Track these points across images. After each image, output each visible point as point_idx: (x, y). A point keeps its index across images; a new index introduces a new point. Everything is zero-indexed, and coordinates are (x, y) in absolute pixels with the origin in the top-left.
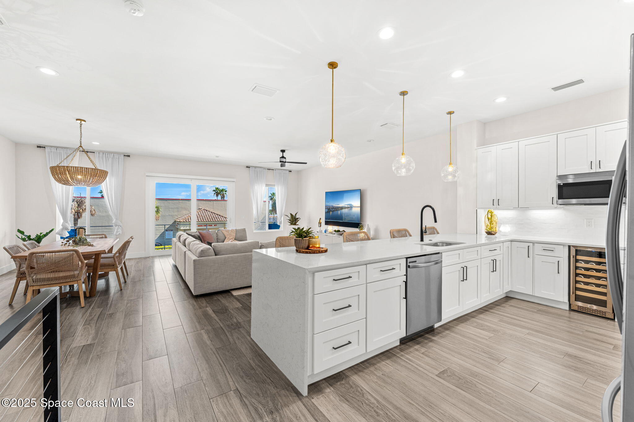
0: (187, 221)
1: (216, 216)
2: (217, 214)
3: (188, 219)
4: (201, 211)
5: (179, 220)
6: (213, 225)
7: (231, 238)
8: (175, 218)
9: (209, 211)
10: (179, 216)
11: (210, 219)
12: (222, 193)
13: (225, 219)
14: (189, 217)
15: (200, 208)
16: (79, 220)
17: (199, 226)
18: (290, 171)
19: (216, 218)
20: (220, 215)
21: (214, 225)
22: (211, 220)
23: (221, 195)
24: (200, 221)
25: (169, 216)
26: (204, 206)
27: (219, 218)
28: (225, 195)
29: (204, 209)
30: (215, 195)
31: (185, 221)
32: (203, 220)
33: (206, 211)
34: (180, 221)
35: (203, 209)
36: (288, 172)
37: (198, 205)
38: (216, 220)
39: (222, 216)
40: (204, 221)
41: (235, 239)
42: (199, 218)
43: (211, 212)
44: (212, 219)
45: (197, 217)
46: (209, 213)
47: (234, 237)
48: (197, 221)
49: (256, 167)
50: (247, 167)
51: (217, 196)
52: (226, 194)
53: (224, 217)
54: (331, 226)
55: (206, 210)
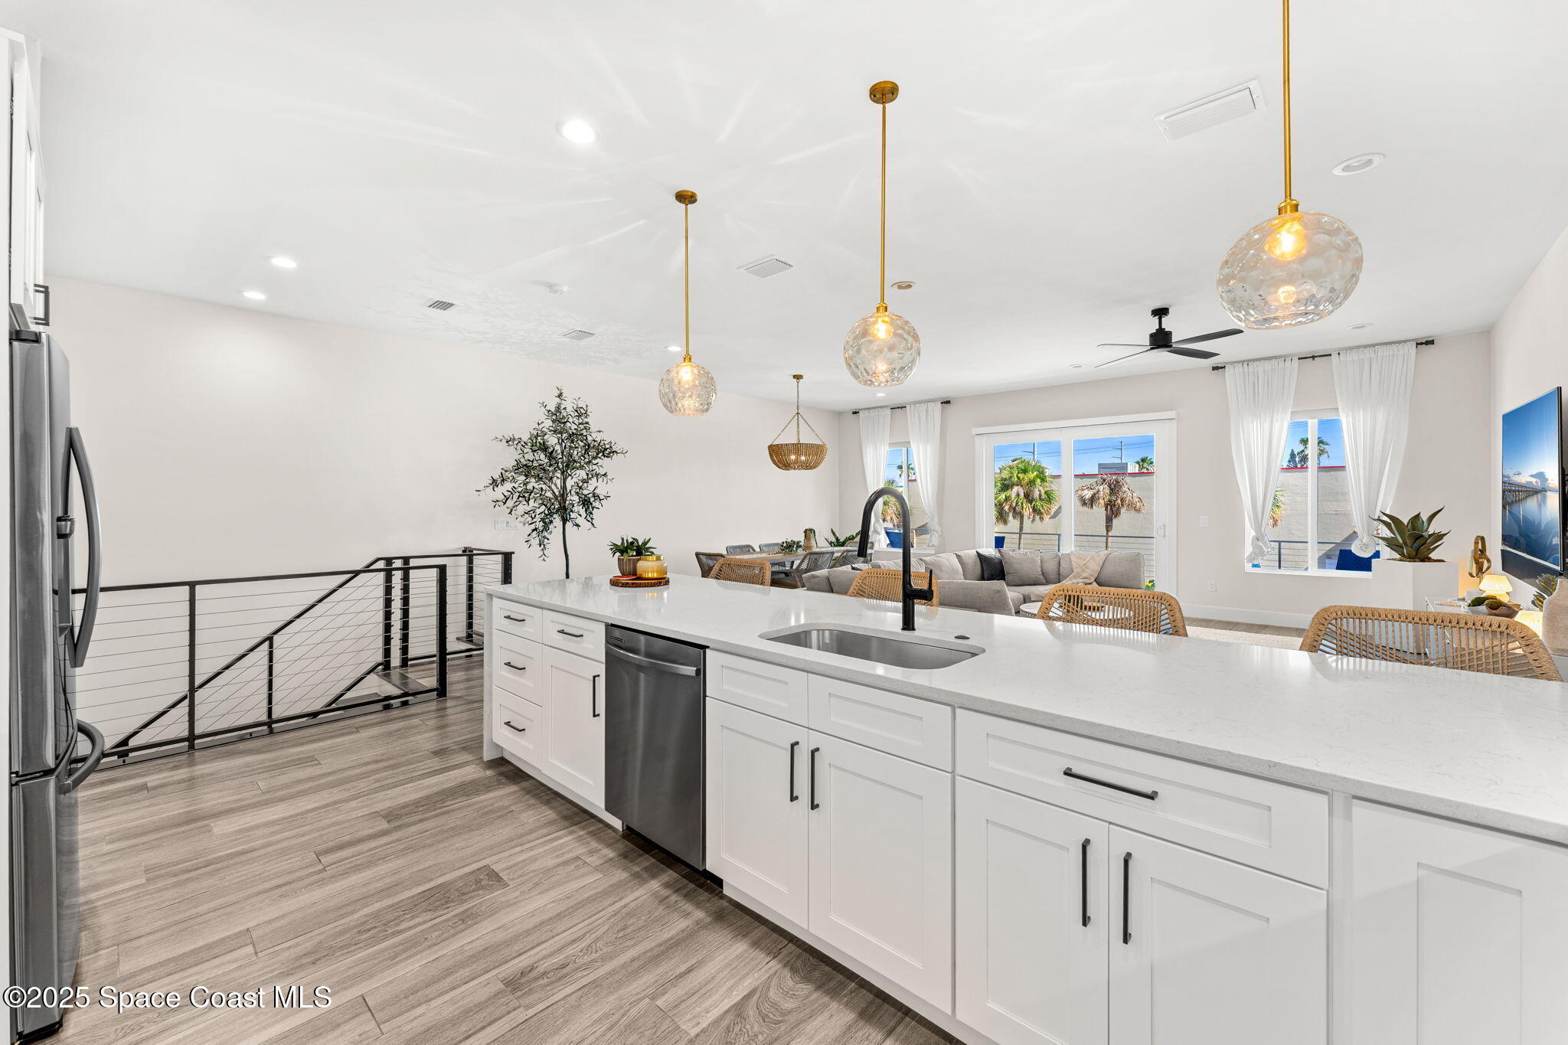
16: (1115, 521)
18: (1428, 343)
50: (1215, 368)
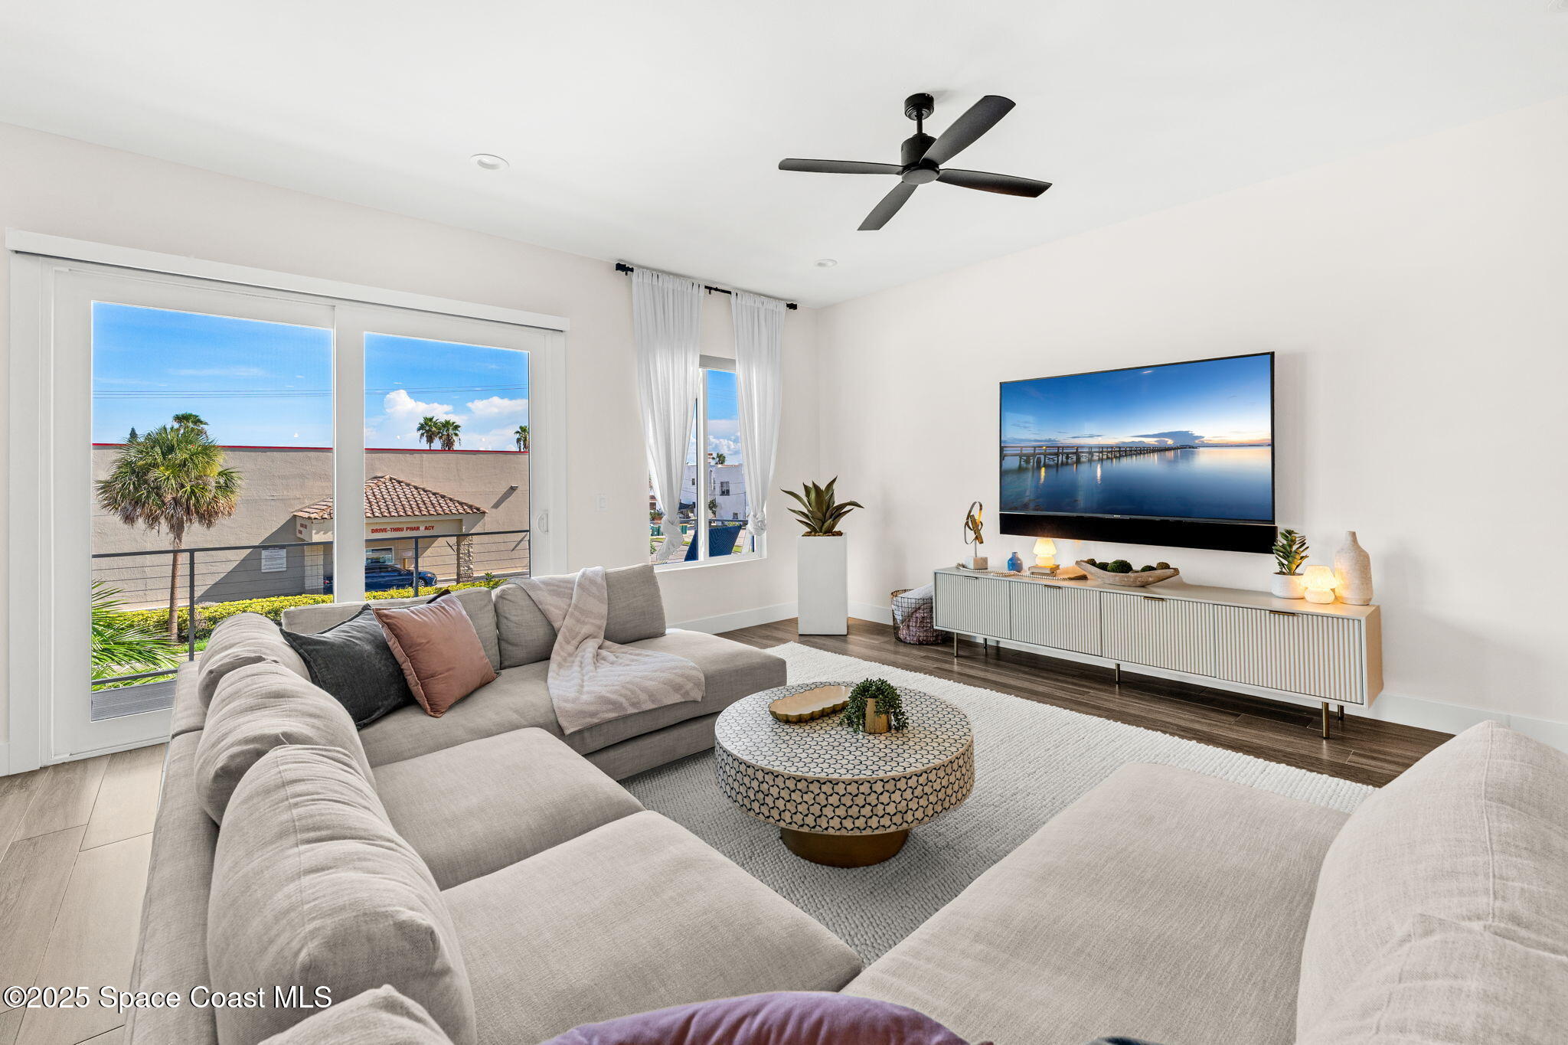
1: (432, 497)
2: (434, 494)
4: (380, 484)
5: (306, 515)
6: (422, 528)
7: (586, 630)
8: (294, 509)
9: (408, 485)
10: (307, 502)
11: (412, 508)
12: (445, 433)
13: (459, 507)
15: (379, 475)
17: (373, 531)
18: (793, 306)
19: (432, 504)
20: (443, 497)
21: (426, 528)
22: (417, 513)
23: (440, 438)
24: (377, 514)
25: (273, 503)
26: (389, 468)
27: (440, 504)
28: (454, 438)
29: (391, 479)
30: (425, 439)
31: (326, 516)
32: (389, 512)
33: (397, 485)
34: (309, 518)
35: (387, 477)
36: (783, 307)
37: (371, 467)
38: (432, 512)
39: (451, 500)
40: (393, 514)
41: (606, 638)
42: (375, 506)
43: (416, 488)
44: (419, 508)
45: (370, 502)
46: (408, 492)
47: (598, 622)
48: (369, 515)
49: (658, 273)
50: (621, 267)
51: (430, 440)
52: (456, 435)
53: (458, 502)
54: (1050, 539)
55: (399, 482)
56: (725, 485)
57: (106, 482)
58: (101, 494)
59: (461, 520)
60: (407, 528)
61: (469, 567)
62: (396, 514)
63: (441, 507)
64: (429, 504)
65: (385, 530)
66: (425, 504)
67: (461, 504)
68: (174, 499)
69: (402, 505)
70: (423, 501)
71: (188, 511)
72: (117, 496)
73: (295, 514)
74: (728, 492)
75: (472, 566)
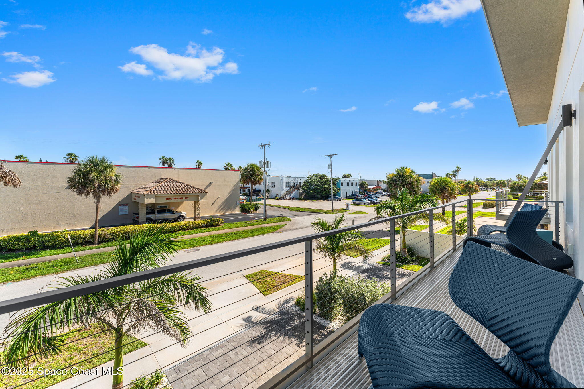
0: (153, 193)
2: (187, 185)
3: (153, 191)
4: (166, 181)
5: (136, 192)
6: (184, 198)
8: (131, 190)
9: (177, 181)
10: (136, 187)
11: (180, 190)
12: (169, 162)
13: (197, 190)
14: (154, 188)
15: (165, 177)
17: (167, 199)
19: (187, 189)
20: (191, 186)
21: (186, 198)
22: (182, 192)
23: (167, 163)
24: (168, 193)
25: (123, 187)
26: (168, 174)
29: (170, 179)
31: (149, 193)
32: (172, 192)
33: (173, 181)
35: (168, 178)
38: (188, 192)
39: (194, 187)
43: (180, 182)
44: (183, 190)
45: (164, 188)
46: (177, 184)
48: (165, 193)
51: (163, 165)
53: (197, 188)
56: (273, 183)
57: (71, 178)
58: (69, 183)
59: (198, 195)
60: (179, 198)
61: (199, 213)
62: (175, 193)
63: (191, 190)
64: (186, 189)
65: (171, 199)
66: (185, 189)
67: (198, 189)
68: (99, 185)
69: (177, 189)
70: (184, 188)
71: (104, 190)
72: (77, 183)
73: (132, 192)
74: (275, 186)
75: (200, 213)
